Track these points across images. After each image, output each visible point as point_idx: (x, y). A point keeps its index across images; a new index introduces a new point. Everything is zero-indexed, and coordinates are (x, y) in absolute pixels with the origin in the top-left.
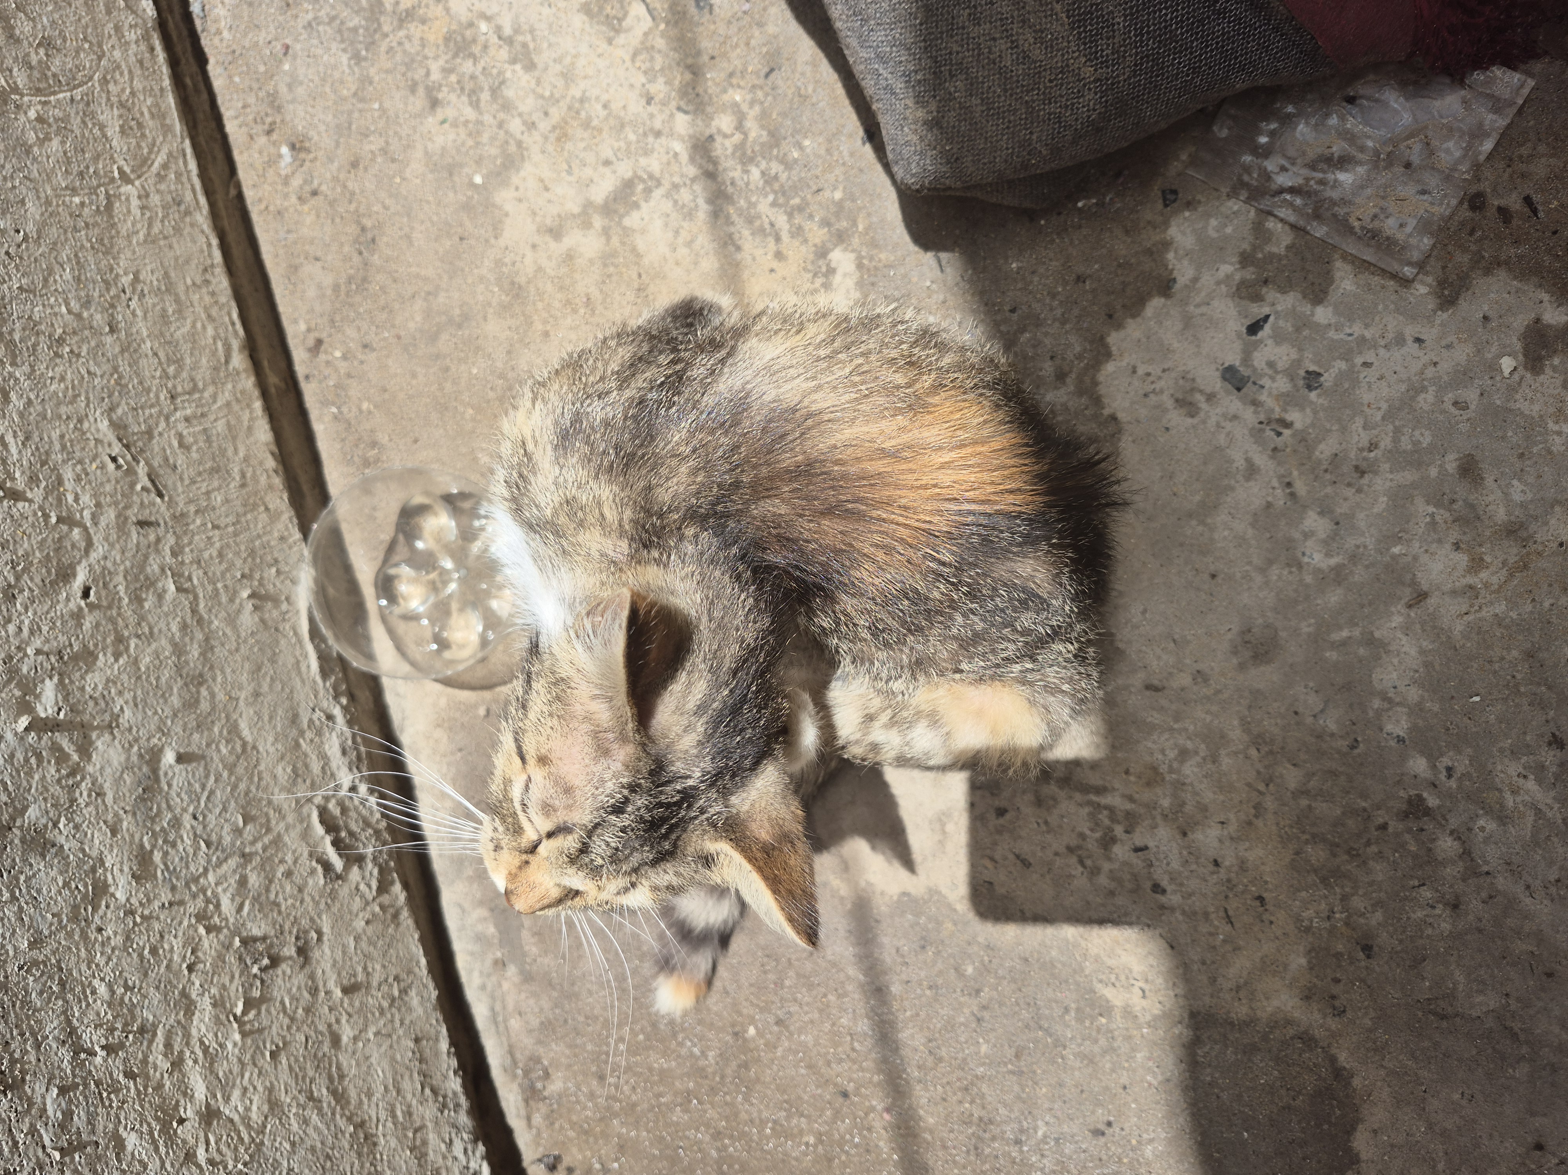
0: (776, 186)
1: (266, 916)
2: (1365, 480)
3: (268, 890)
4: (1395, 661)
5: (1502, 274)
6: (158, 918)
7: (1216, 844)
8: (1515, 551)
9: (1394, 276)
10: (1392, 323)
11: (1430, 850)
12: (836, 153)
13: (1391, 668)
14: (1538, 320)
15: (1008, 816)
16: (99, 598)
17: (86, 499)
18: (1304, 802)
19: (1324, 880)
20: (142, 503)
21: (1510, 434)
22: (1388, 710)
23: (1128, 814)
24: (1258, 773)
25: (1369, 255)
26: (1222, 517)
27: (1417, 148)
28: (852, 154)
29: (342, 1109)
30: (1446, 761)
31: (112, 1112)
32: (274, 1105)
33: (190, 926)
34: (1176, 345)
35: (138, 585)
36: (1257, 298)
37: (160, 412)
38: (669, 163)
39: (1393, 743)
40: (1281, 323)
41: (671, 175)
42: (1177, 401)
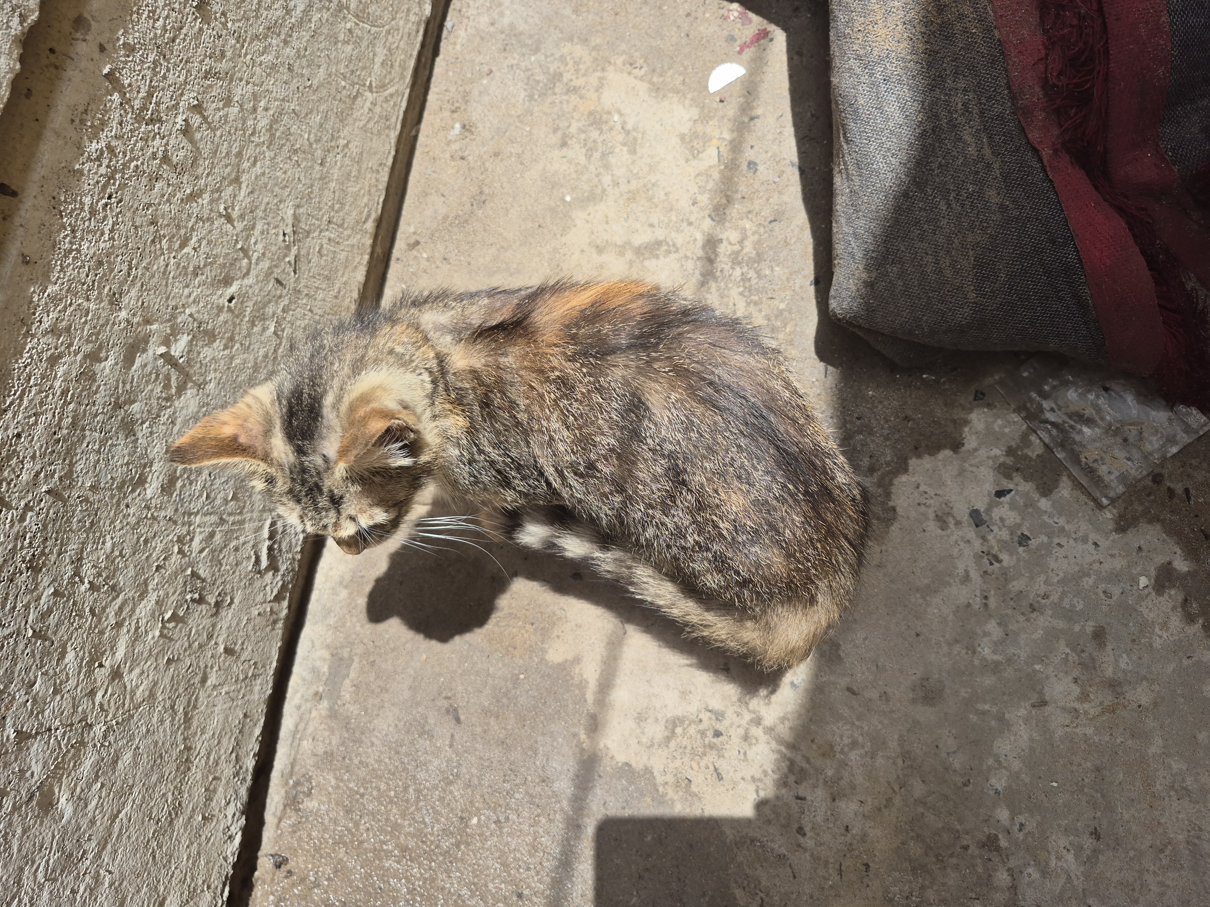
0: (747, 285)
1: (212, 566)
2: (1034, 615)
3: (221, 551)
4: (1012, 738)
5: (1158, 527)
6: (159, 523)
7: (852, 815)
8: (1110, 698)
9: (1095, 500)
10: (1084, 527)
11: (990, 876)
12: (792, 282)
13: (1008, 742)
14: (1170, 563)
15: (721, 739)
16: (235, 307)
17: (260, 246)
18: (920, 809)
19: (914, 869)
20: (284, 269)
21: (1131, 624)
22: (997, 769)
23: (802, 770)
24: (898, 777)
25: (1084, 481)
26: (936, 600)
27: (1134, 432)
28: (801, 287)
29: (185, 729)
30: (1021, 819)
31: (71, 629)
32: (152, 695)
33: (172, 541)
34: (949, 483)
35: (257, 315)
36: (1009, 477)
37: (320, 226)
38: (688, 243)
39: (992, 793)
40: (1017, 498)
41: (687, 250)
42: (937, 516)
